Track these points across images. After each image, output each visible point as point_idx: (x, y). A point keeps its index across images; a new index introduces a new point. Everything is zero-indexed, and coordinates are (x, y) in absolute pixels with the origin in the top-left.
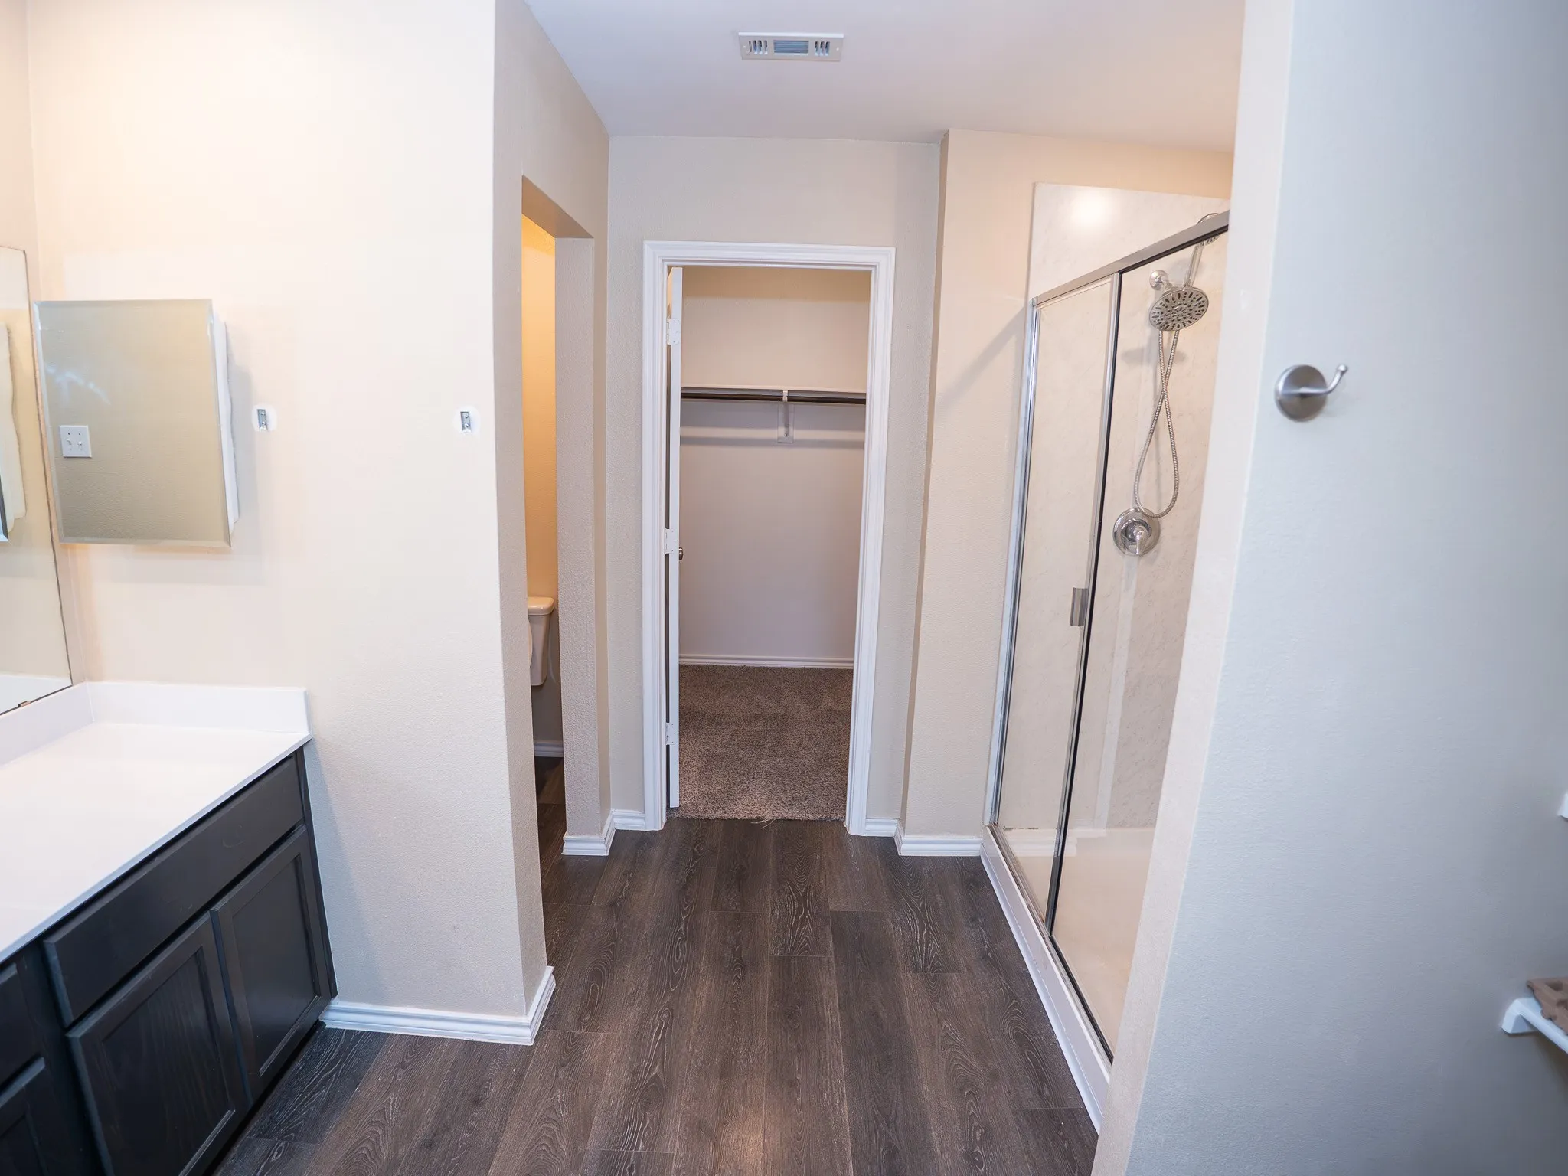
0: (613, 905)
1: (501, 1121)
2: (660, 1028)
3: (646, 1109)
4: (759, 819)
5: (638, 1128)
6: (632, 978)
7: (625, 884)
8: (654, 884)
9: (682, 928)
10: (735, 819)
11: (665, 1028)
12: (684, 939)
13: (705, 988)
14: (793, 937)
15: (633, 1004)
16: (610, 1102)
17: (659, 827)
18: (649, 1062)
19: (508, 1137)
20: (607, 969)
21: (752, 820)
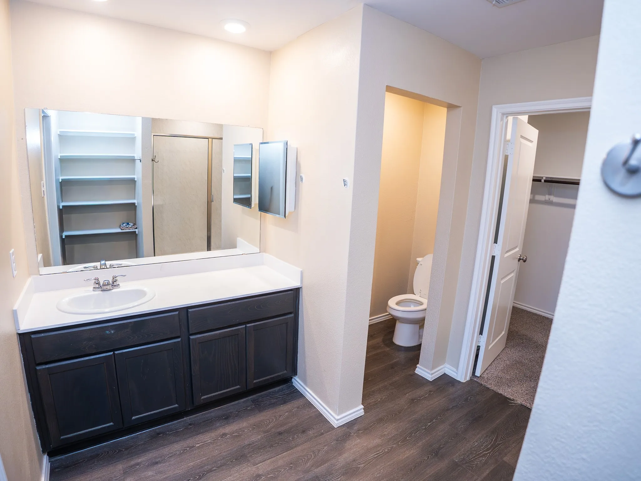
0: (413, 400)
1: (303, 442)
2: (379, 453)
3: (343, 475)
4: (513, 400)
5: (334, 478)
6: (390, 429)
7: (426, 395)
8: (437, 401)
9: (429, 424)
10: (501, 394)
11: (381, 454)
12: (425, 429)
13: (412, 452)
14: (471, 459)
15: (381, 438)
16: (336, 463)
17: (463, 381)
18: (363, 461)
19: (299, 448)
20: (386, 421)
21: (510, 399)
